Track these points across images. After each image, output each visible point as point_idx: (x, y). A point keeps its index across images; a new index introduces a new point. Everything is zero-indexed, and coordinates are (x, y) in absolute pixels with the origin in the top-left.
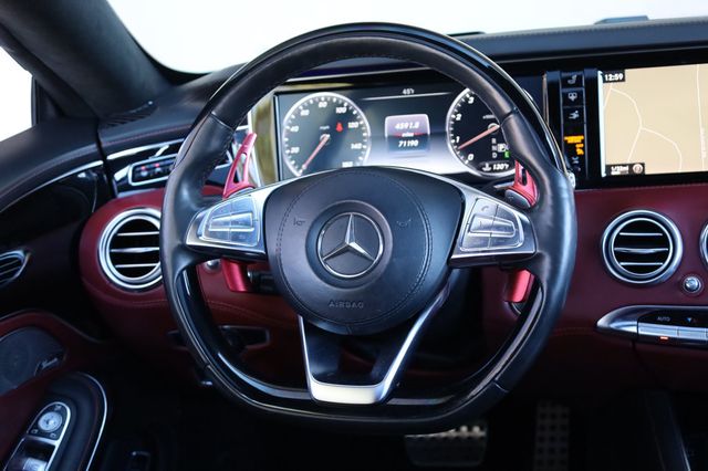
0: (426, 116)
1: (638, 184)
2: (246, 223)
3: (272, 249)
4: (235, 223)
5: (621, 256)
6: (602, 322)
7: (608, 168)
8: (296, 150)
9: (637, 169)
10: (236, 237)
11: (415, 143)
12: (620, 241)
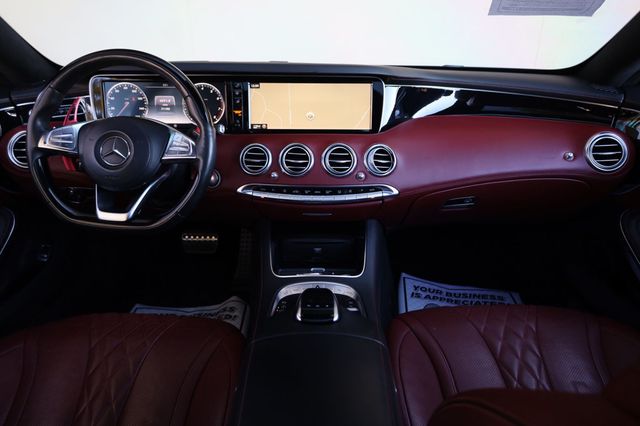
0: (173, 97)
1: (263, 133)
2: (69, 139)
3: (81, 152)
4: (63, 139)
5: (247, 163)
6: (240, 190)
7: (252, 125)
8: (113, 108)
9: (264, 127)
10: (63, 145)
11: (168, 109)
12: (247, 156)
